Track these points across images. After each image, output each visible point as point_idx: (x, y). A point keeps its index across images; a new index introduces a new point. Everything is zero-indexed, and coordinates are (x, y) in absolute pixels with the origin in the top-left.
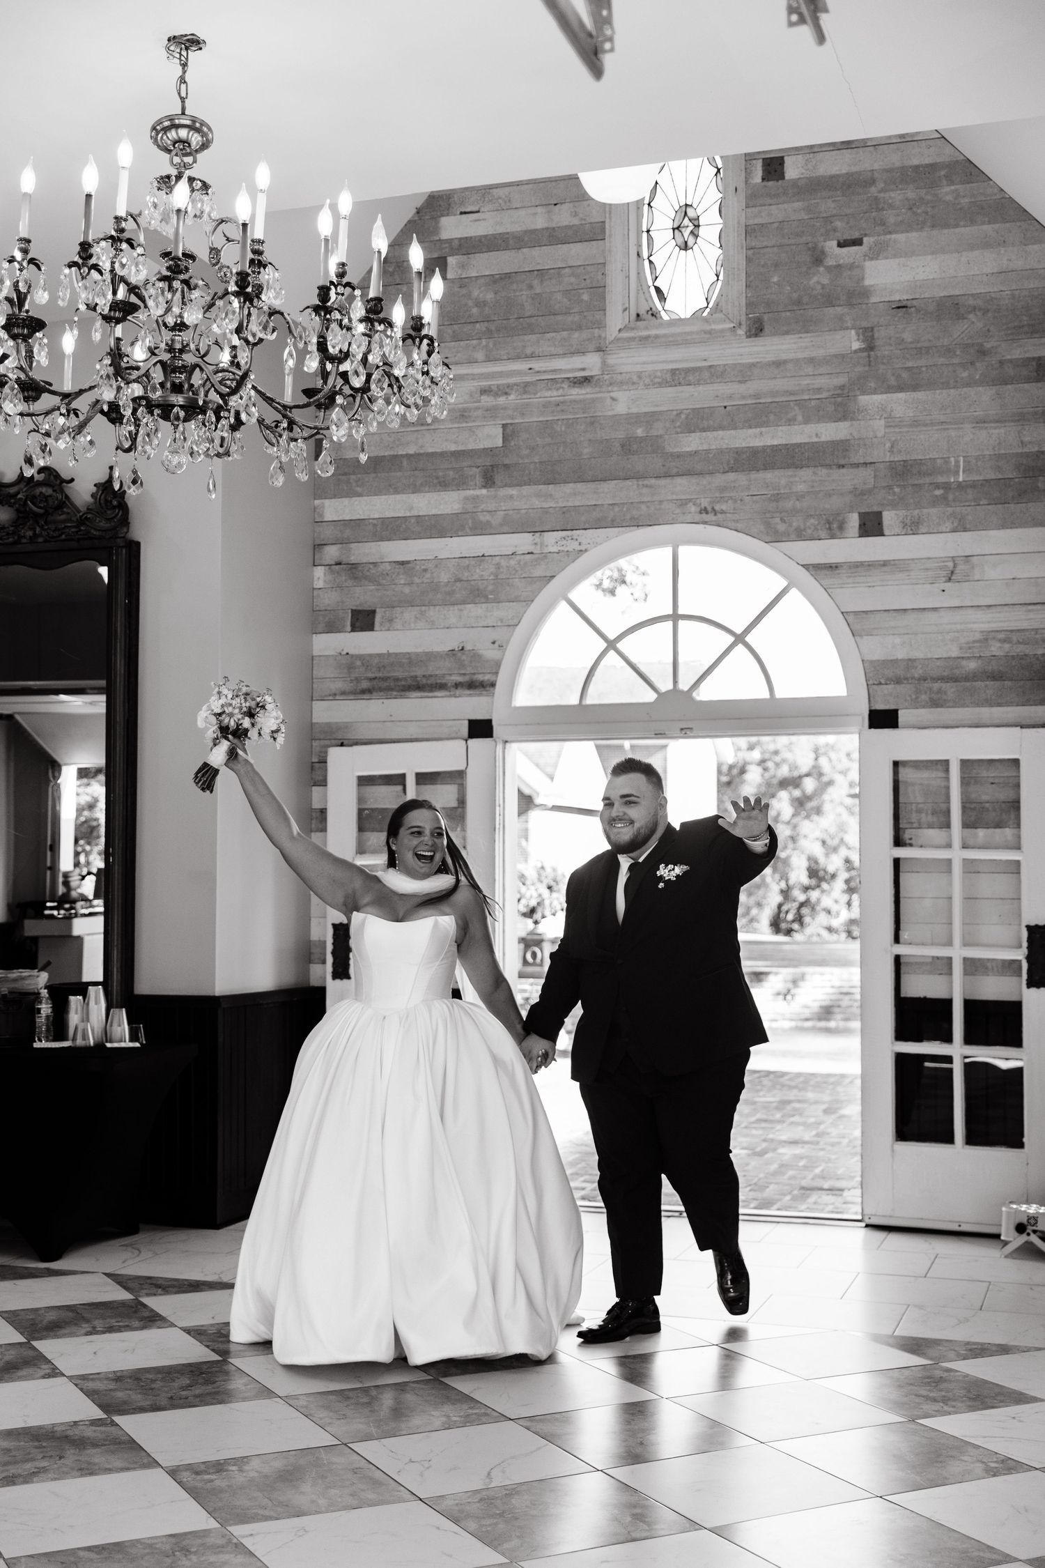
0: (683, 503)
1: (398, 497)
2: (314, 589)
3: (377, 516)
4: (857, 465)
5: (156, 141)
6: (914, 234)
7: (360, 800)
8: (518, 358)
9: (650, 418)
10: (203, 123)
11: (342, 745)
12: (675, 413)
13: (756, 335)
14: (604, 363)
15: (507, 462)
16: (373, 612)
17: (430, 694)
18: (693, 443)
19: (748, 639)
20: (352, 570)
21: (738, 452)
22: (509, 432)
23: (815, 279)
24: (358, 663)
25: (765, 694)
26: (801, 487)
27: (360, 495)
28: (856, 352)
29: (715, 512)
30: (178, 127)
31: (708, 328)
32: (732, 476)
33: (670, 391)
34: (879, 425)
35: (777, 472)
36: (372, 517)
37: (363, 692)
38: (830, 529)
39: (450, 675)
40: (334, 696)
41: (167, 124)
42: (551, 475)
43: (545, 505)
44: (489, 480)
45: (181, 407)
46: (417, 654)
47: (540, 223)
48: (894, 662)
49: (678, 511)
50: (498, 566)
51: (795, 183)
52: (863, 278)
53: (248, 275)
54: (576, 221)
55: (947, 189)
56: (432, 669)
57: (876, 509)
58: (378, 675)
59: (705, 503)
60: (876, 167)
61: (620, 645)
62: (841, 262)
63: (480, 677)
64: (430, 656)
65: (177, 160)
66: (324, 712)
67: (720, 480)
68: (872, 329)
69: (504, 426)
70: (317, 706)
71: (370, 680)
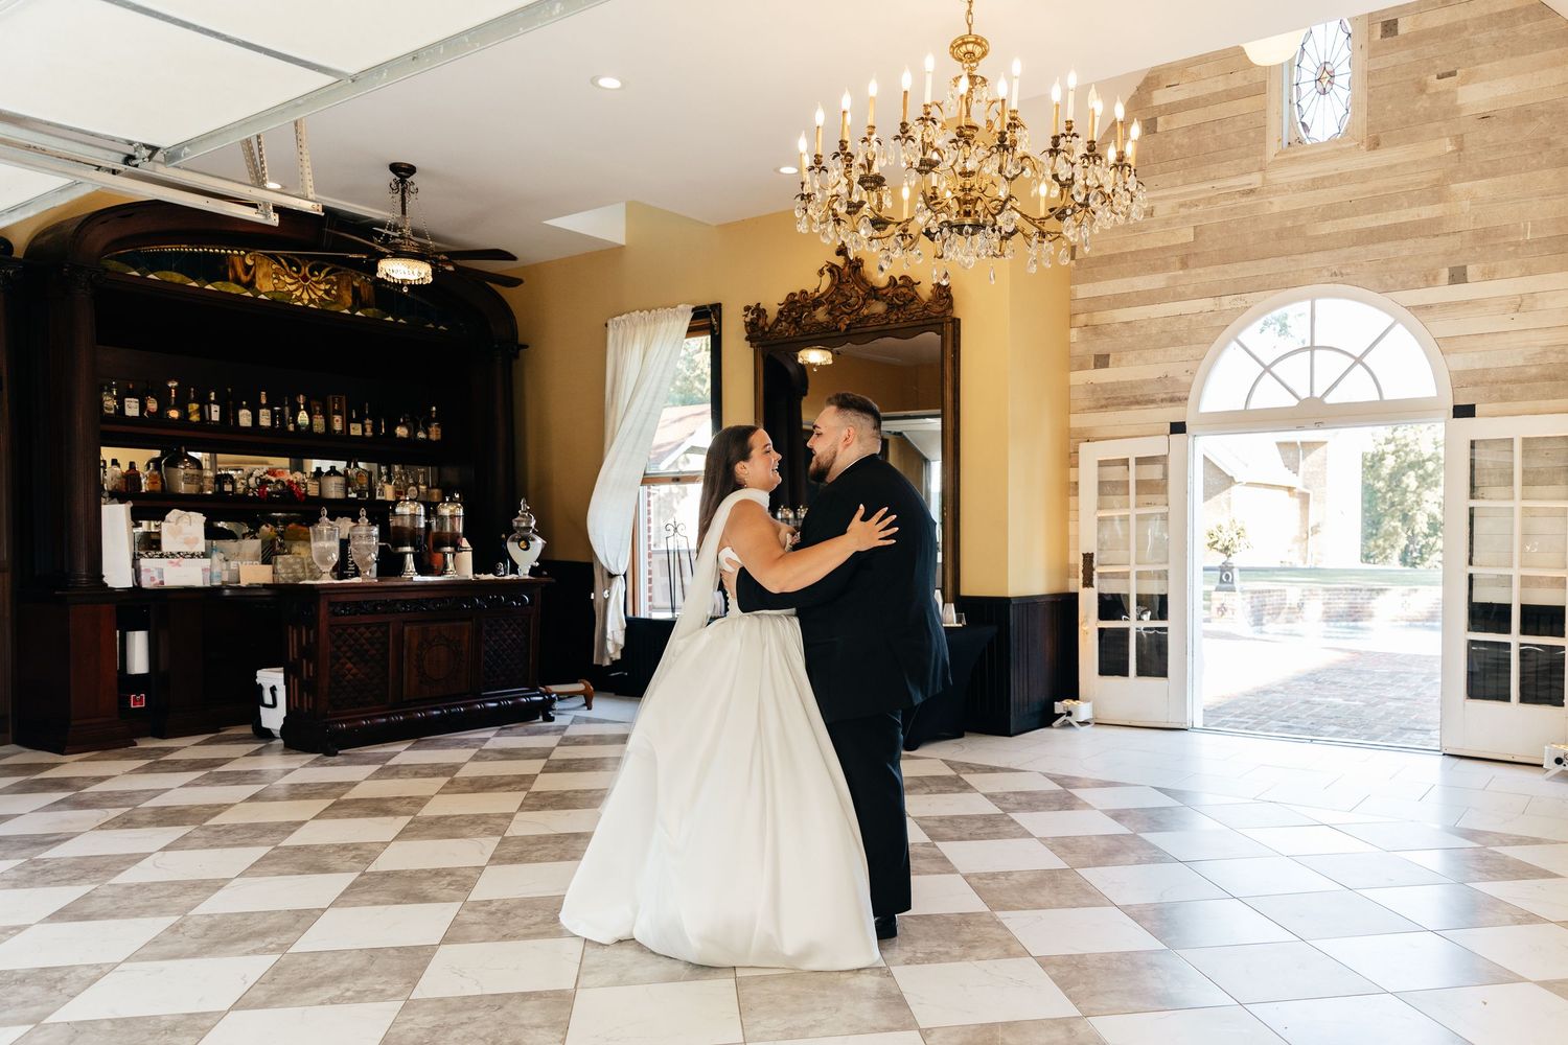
0: (1319, 271)
1: (1124, 280)
2: (1070, 343)
3: (1111, 293)
4: (1448, 234)
5: (952, 54)
6: (1497, 63)
7: (1099, 476)
8: (1205, 180)
9: (1296, 214)
11: (1087, 441)
12: (1313, 209)
13: (1374, 149)
14: (1264, 178)
15: (1197, 251)
16: (1108, 355)
17: (1145, 407)
18: (1327, 228)
19: (1365, 360)
20: (1095, 329)
21: (1359, 232)
22: (1198, 231)
23: (1419, 104)
24: (1099, 389)
25: (1376, 397)
26: (1405, 253)
27: (1100, 280)
28: (1449, 153)
29: (1341, 275)
30: (965, 43)
31: (1338, 146)
32: (1354, 249)
33: (1311, 194)
34: (1466, 204)
35: (1389, 244)
36: (1107, 294)
37: (1102, 407)
38: (1426, 280)
39: (1158, 394)
40: (1083, 410)
41: (959, 42)
42: (1226, 258)
43: (1222, 279)
44: (1184, 265)
46: (1136, 381)
47: (1221, 87)
48: (1474, 371)
49: (1316, 276)
50: (1190, 320)
51: (1405, 37)
52: (1456, 100)
54: (1246, 83)
55: (1524, 27)
56: (1147, 390)
57: (1462, 264)
58: (1111, 396)
59: (1334, 269)
60: (1469, 17)
61: (1273, 369)
62: (1440, 89)
63: (1178, 395)
64: (1145, 382)
65: (966, 66)
66: (1077, 421)
67: (1346, 252)
68: (1462, 135)
69: (1195, 227)
70: (1072, 417)
71: (1107, 399)
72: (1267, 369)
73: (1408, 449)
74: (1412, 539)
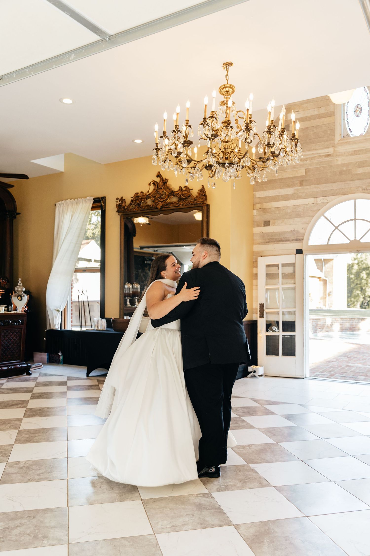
0: (357, 188)
1: (276, 190)
2: (253, 216)
3: (270, 196)
5: (220, 92)
7: (266, 271)
8: (309, 150)
9: (348, 165)
10: (233, 86)
11: (261, 256)
12: (355, 163)
14: (334, 150)
15: (307, 179)
16: (269, 221)
17: (285, 243)
18: (361, 171)
20: (264, 210)
22: (307, 171)
24: (266, 235)
27: (266, 190)
29: (367, 190)
30: (225, 87)
31: (364, 138)
33: (354, 157)
36: (269, 196)
37: (267, 242)
39: (291, 237)
40: (259, 244)
41: (223, 87)
42: (319, 182)
43: (317, 190)
44: (301, 184)
45: (228, 163)
46: (282, 232)
47: (316, 113)
49: (356, 190)
50: (304, 207)
53: (248, 123)
54: (326, 112)
56: (286, 236)
58: (271, 238)
59: (364, 187)
61: (339, 228)
63: (299, 238)
64: (285, 233)
65: (226, 97)
66: (257, 248)
67: (368, 180)
69: (306, 169)
70: (255, 246)
71: (269, 239)
72: (336, 228)
73: (362, 263)
74: (364, 298)
